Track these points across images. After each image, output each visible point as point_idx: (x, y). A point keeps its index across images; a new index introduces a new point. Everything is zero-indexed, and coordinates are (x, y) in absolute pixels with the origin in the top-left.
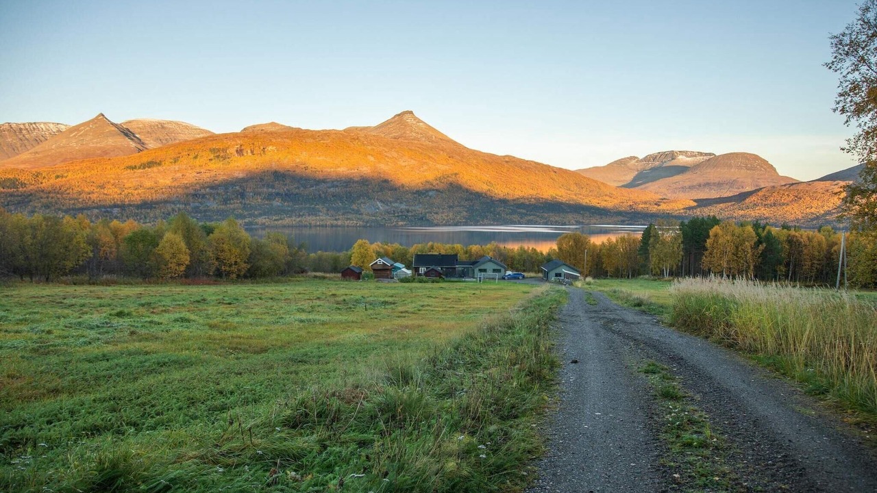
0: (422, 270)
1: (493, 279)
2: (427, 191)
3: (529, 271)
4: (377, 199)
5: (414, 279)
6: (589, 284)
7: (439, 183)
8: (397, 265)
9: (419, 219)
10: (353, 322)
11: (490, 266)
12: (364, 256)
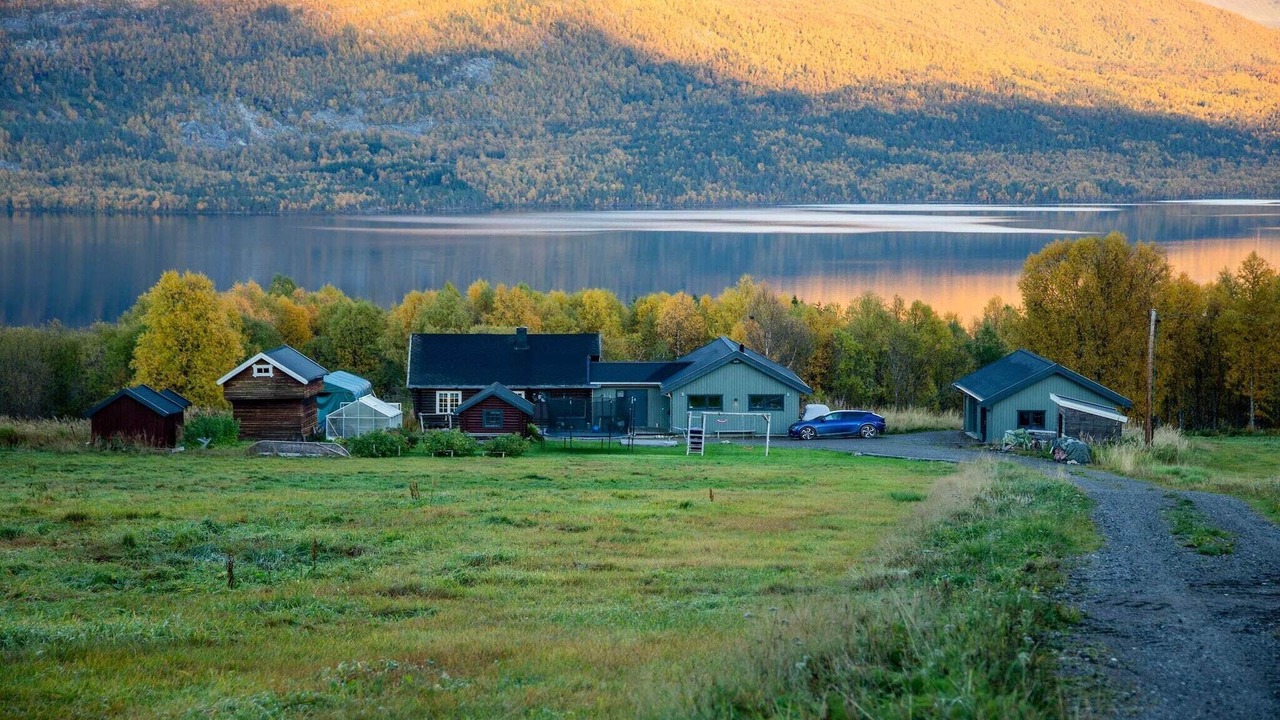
0: (448, 399)
1: (749, 436)
2: (457, 59)
3: (903, 403)
4: (239, 93)
5: (413, 441)
6: (1168, 456)
7: (508, 23)
8: (339, 379)
9: (425, 182)
10: (194, 642)
11: (734, 384)
12: (188, 344)
